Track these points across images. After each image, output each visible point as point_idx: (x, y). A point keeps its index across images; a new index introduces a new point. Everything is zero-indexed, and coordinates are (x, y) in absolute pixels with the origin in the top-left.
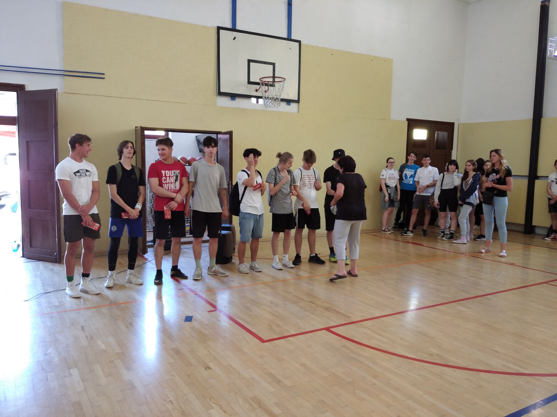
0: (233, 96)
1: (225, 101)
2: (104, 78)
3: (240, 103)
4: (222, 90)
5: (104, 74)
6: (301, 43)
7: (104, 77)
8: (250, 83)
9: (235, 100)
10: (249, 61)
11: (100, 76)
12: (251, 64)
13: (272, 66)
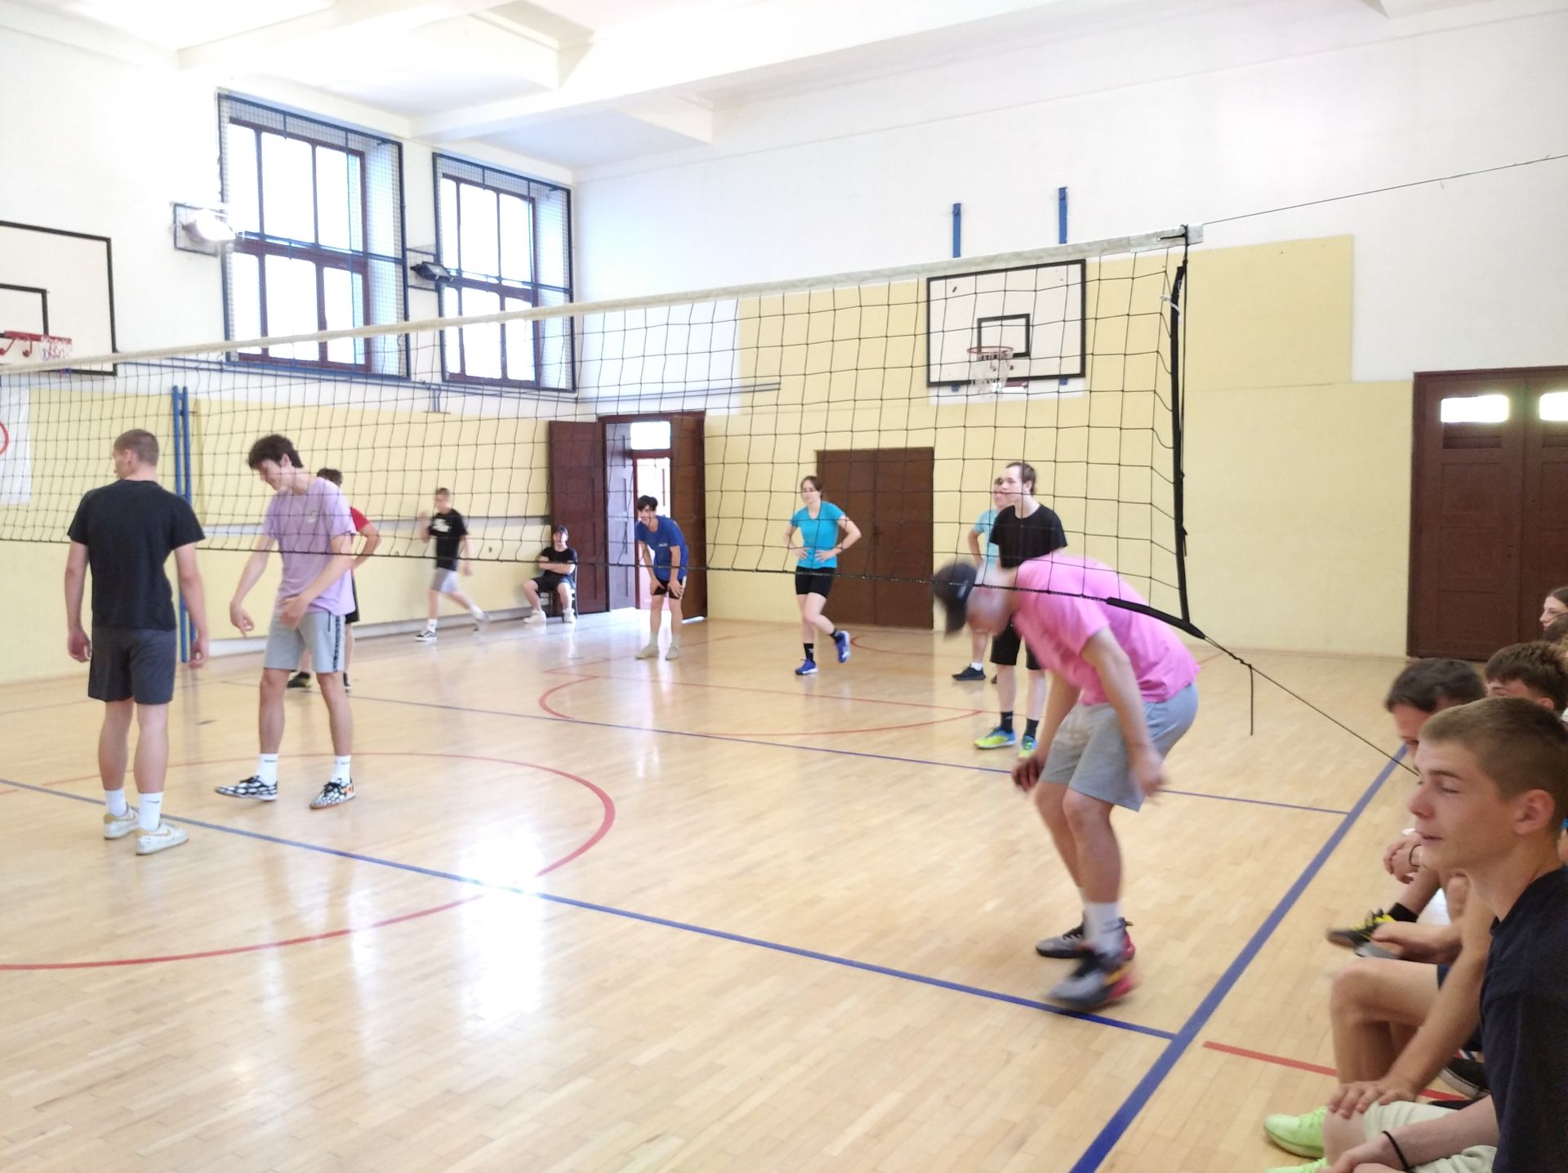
0: (955, 385)
1: (944, 395)
3: (964, 395)
4: (933, 379)
5: (779, 383)
6: (1087, 262)
7: (780, 388)
9: (956, 390)
10: (981, 322)
11: (774, 387)
12: (984, 325)
13: (1023, 321)
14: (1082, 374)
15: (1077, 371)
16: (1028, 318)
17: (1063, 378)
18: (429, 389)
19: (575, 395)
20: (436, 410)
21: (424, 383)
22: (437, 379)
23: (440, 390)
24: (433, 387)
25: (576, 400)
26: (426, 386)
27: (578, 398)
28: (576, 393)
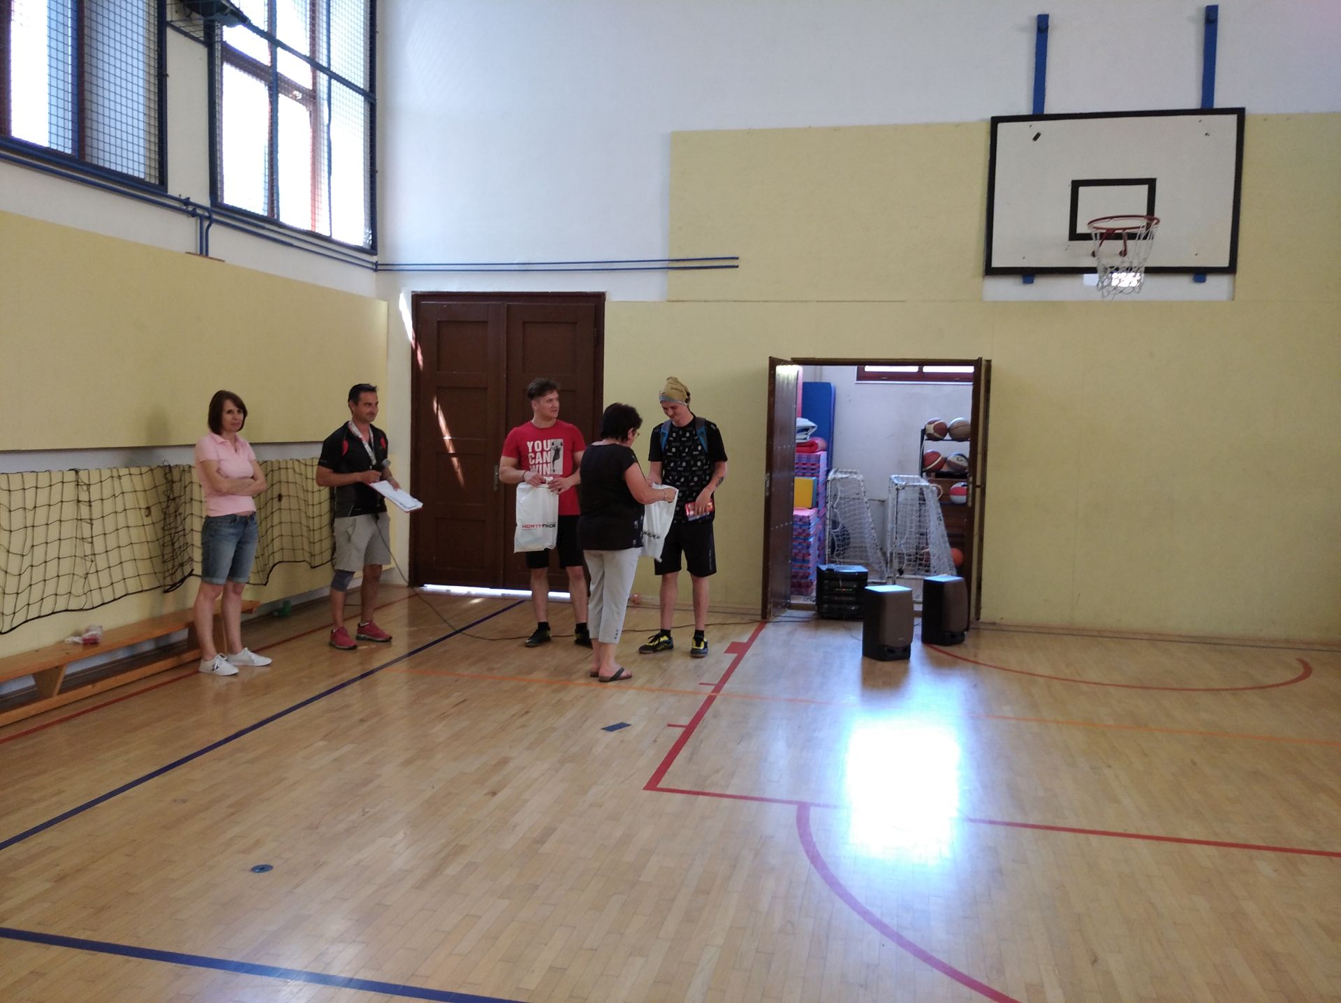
0: (1028, 274)
1: (1009, 289)
2: (737, 267)
3: (1045, 288)
4: (996, 264)
5: (737, 258)
6: (1247, 113)
7: (736, 265)
8: (1074, 236)
9: (1032, 282)
10: (1076, 185)
11: (729, 263)
12: (1082, 190)
13: (1145, 188)
14: (1231, 269)
15: (1225, 263)
16: (1151, 183)
17: (1199, 274)
18: (193, 214)
19: (374, 259)
20: (204, 250)
21: (187, 202)
22: (205, 201)
23: (209, 218)
24: (199, 211)
25: (376, 268)
26: (186, 207)
27: (379, 262)
28: (376, 255)
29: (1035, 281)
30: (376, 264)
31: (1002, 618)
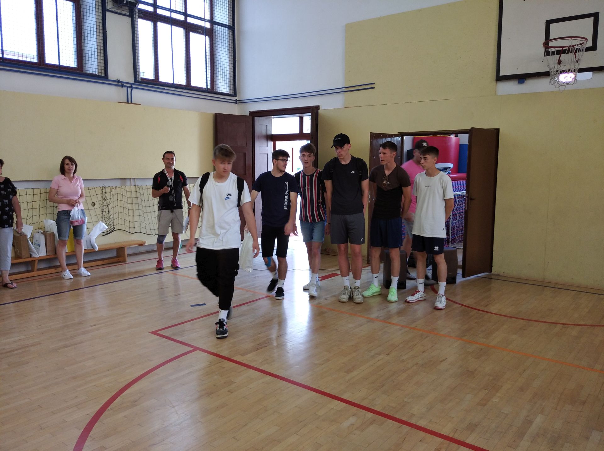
0: (521, 78)
1: (511, 87)
2: (374, 88)
3: (531, 86)
4: (502, 74)
5: (374, 84)
7: (373, 87)
8: (547, 53)
9: (523, 83)
10: (548, 23)
11: (370, 86)
12: (551, 25)
13: (591, 19)
16: (596, 16)
18: (123, 86)
20: (129, 101)
21: (118, 81)
23: (132, 88)
24: (125, 85)
25: (236, 102)
26: (120, 84)
27: (237, 100)
28: (236, 97)
29: (525, 82)
30: (236, 100)
31: (504, 273)
